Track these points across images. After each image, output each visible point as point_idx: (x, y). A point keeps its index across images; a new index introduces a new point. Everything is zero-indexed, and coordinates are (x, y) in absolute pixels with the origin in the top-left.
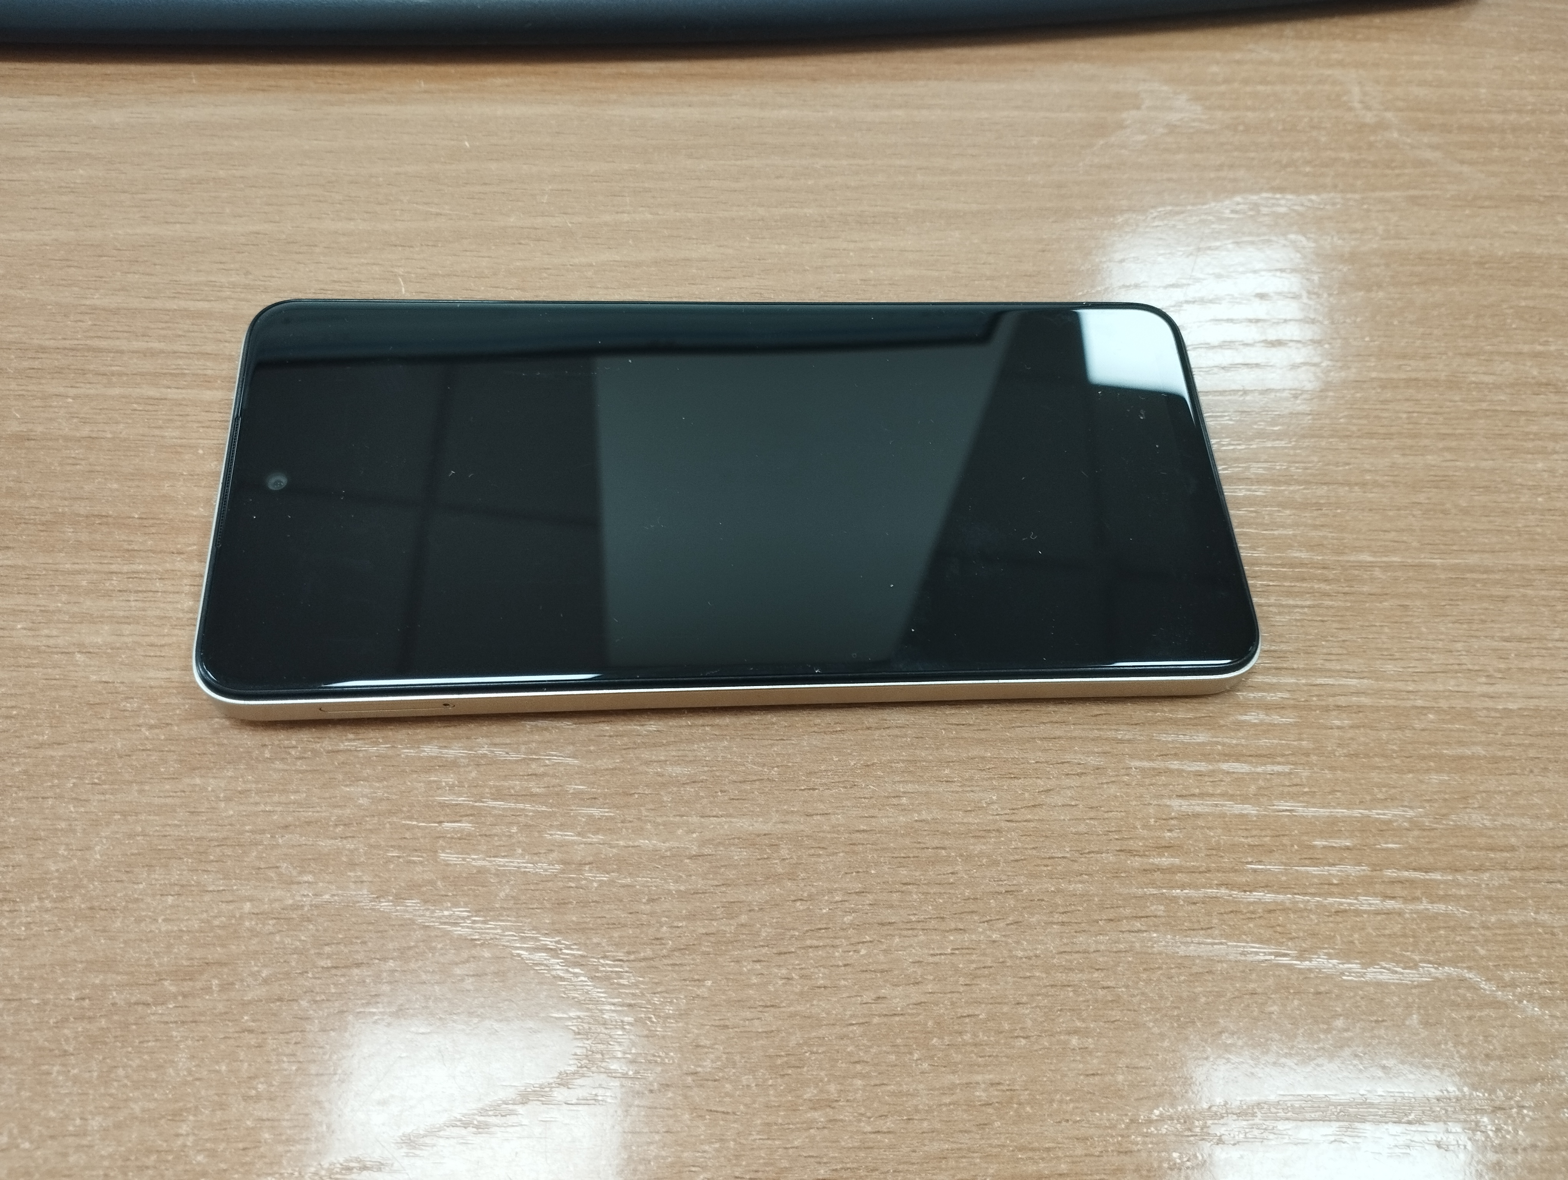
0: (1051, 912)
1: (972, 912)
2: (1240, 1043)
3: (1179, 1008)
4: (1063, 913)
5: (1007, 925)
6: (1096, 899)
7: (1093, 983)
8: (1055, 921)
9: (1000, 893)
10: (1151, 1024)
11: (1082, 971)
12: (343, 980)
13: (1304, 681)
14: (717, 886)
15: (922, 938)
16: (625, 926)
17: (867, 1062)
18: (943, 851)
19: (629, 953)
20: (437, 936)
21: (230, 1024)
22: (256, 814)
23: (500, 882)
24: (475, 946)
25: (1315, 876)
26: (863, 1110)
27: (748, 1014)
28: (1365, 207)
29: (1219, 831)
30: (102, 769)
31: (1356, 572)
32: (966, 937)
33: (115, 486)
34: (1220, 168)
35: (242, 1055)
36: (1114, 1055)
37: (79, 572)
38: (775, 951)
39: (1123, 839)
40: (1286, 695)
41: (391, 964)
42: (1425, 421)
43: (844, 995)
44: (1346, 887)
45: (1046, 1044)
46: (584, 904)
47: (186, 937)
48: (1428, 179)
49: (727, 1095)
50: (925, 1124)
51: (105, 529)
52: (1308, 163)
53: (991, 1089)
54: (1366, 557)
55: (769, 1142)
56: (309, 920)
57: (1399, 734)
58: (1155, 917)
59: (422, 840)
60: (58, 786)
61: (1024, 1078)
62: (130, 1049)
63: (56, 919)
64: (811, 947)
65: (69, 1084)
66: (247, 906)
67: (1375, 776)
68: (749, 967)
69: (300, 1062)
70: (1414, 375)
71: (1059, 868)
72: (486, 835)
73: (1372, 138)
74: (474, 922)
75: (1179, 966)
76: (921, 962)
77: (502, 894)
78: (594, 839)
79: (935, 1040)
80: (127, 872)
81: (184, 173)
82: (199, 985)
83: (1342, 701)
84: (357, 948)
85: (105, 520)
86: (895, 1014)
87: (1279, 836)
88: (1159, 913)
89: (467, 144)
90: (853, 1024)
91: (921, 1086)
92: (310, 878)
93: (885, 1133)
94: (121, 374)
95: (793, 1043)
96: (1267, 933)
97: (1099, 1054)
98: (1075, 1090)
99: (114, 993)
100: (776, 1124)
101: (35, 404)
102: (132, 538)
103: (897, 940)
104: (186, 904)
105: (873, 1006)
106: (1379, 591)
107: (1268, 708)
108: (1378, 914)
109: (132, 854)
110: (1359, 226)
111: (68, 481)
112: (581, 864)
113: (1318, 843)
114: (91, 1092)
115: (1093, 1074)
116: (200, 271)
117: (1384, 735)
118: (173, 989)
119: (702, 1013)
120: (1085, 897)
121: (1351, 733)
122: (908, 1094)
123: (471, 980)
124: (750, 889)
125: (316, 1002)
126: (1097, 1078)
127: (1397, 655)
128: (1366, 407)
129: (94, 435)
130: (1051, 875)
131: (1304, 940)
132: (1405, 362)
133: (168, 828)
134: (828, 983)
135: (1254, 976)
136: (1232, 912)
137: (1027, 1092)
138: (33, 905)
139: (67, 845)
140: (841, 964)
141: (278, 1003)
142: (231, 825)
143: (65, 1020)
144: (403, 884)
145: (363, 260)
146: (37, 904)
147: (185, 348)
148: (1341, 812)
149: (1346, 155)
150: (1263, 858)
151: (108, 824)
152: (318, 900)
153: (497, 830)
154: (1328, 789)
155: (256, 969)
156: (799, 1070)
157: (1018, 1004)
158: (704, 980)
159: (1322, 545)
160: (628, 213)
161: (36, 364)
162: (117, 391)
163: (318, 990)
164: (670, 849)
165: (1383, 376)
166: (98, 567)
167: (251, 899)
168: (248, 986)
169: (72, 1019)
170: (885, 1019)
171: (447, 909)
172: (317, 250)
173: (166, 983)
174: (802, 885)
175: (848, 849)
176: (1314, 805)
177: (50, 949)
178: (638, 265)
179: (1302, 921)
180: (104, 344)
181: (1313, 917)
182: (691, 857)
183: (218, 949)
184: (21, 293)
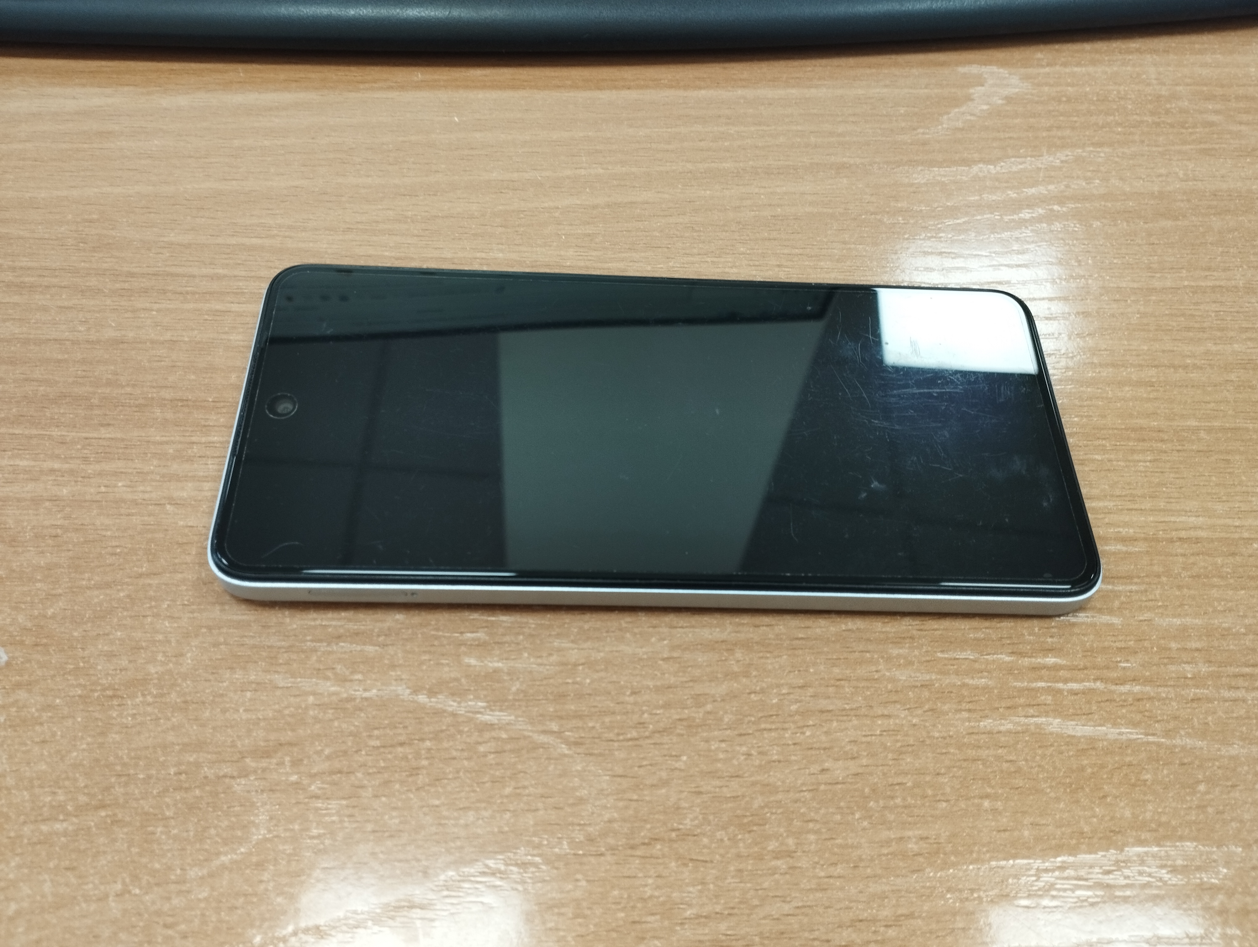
0: (960, 702)
1: (895, 702)
2: (1122, 804)
3: (1070, 777)
4: (969, 702)
5: (925, 712)
6: (996, 691)
7: (998, 758)
8: (963, 708)
9: (917, 687)
10: (1048, 790)
11: (988, 748)
12: (389, 756)
13: (1151, 519)
14: (686, 682)
15: (855, 722)
16: (614, 713)
17: (817, 821)
18: (868, 655)
19: (618, 734)
20: (463, 722)
21: (301, 792)
22: (315, 627)
23: (512, 679)
24: (494, 729)
25: (1173, 672)
26: (816, 859)
27: (717, 783)
28: (1168, 157)
29: (1092, 637)
30: (190, 593)
31: (1186, 434)
32: (891, 721)
33: (193, 377)
34: (1049, 129)
35: (311, 817)
36: (1019, 815)
37: (167, 443)
38: (736, 732)
39: (1013, 644)
40: (1138, 530)
41: (428, 744)
42: (1229, 318)
43: (796, 768)
44: (1198, 680)
45: (963, 806)
46: (580, 696)
47: (262, 724)
48: (1215, 136)
49: (705, 847)
50: (869, 870)
51: (186, 410)
52: (1119, 124)
53: (921, 843)
54: (1193, 423)
55: (742, 885)
56: (361, 710)
57: (1231, 560)
58: (1045, 705)
59: (447, 647)
60: (155, 607)
61: (947, 833)
62: (220, 813)
63: (156, 711)
64: (765, 729)
65: (171, 841)
66: (311, 699)
67: (1214, 593)
68: (716, 746)
69: (357, 822)
70: (1218, 283)
71: (963, 667)
72: (498, 643)
73: (1168, 106)
74: (492, 710)
75: (1067, 744)
76: (855, 742)
77: (514, 689)
78: (585, 645)
79: (872, 803)
80: (213, 673)
81: (237, 143)
82: (274, 761)
83: (1183, 534)
84: (400, 731)
85: (185, 403)
86: (837, 783)
87: (1141, 640)
88: (1048, 702)
89: (456, 119)
90: (802, 791)
91: (863, 840)
92: (359, 677)
93: (835, 877)
94: (194, 293)
95: (756, 805)
96: (1138, 717)
97: (1007, 814)
98: (989, 843)
99: (206, 769)
100: (747, 871)
101: (126, 315)
102: (207, 417)
103: (835, 724)
104: (262, 698)
105: (819, 776)
106: (1205, 448)
107: (1124, 540)
108: (1226, 701)
109: (217, 659)
110: (1163, 171)
111: (156, 374)
112: (576, 665)
113: (1174, 645)
114: (189, 847)
115: (1005, 831)
116: (252, 215)
117: (1219, 560)
118: (253, 764)
119: (681, 781)
120: (986, 689)
121: (1192, 559)
122: (852, 847)
123: (492, 756)
124: (713, 684)
125: (369, 774)
126: (1007, 833)
127: (1224, 498)
128: (1182, 307)
129: (175, 339)
130: (957, 673)
131: (1168, 721)
132: (1210, 273)
133: (245, 639)
134: (781, 758)
135: (1129, 751)
136: (1107, 700)
137: (950, 845)
138: (137, 700)
139: (164, 652)
140: (790, 742)
141: (339, 775)
142: (295, 636)
143: (166, 790)
144: (434, 681)
145: (380, 207)
146: (141, 699)
147: (243, 273)
148: (1188, 620)
149: (1149, 119)
150: (1129, 658)
151: (197, 636)
152: (367, 694)
153: (507, 638)
154: (1178, 603)
155: (319, 748)
156: (762, 828)
157: (938, 774)
158: (680, 756)
159: (1157, 414)
160: (585, 169)
161: (126, 286)
162: (191, 306)
163: (370, 764)
164: (646, 653)
165: (1193, 284)
166: (182, 439)
167: (314, 694)
168: (314, 762)
169: (171, 790)
170: (830, 787)
171: (470, 700)
172: (344, 199)
173: (248, 760)
174: (755, 681)
175: (790, 652)
176: (1168, 616)
177: (152, 734)
178: (595, 207)
179: (1165, 707)
180: (180, 270)
181: (1174, 704)
182: (664, 659)
183: (289, 733)
184: (113, 233)
